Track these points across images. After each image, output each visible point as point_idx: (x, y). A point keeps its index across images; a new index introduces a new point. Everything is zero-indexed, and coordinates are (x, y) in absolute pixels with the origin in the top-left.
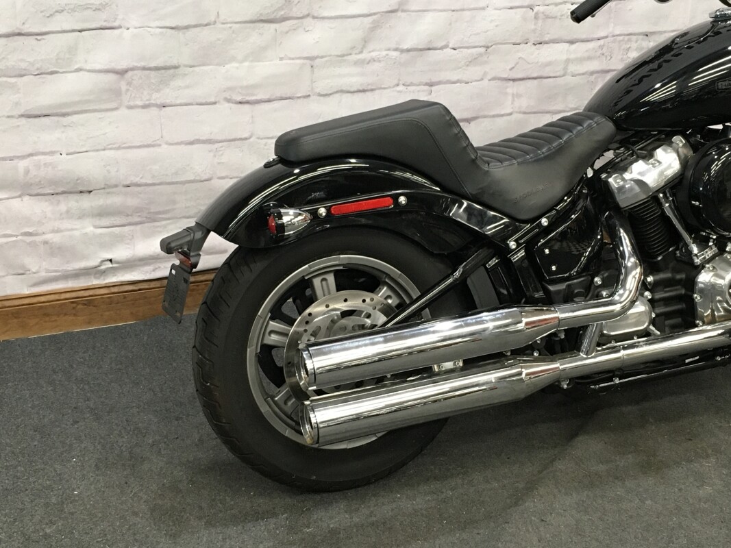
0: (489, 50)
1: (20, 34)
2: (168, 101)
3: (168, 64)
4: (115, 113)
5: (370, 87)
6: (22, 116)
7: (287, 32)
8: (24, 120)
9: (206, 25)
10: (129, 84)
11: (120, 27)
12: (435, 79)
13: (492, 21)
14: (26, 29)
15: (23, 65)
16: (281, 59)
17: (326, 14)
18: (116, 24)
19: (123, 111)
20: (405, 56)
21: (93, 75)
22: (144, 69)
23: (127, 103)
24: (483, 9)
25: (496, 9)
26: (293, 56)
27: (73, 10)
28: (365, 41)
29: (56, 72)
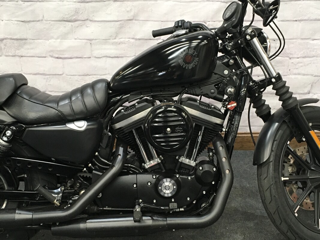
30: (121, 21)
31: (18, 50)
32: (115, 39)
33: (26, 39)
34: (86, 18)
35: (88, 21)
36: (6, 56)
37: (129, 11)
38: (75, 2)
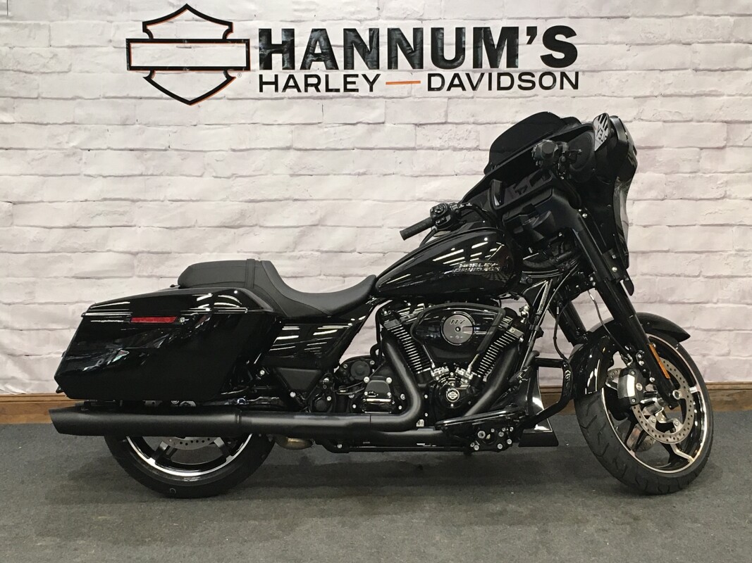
0: (386, 255)
1: (75, 227)
2: (164, 274)
3: (164, 251)
4: (130, 279)
5: (300, 275)
6: (73, 277)
7: (243, 235)
8: (74, 280)
9: (189, 227)
10: (139, 261)
11: (135, 226)
12: (346, 274)
13: (386, 236)
14: (78, 225)
15: (76, 246)
16: (238, 252)
17: (268, 225)
18: (133, 224)
19: (135, 278)
20: (325, 255)
21: (117, 254)
22: (149, 252)
23: (137, 274)
24: (380, 227)
25: (389, 228)
26: (245, 250)
27: (107, 215)
28: (296, 244)
29: (94, 251)
30: (302, 226)
31: (158, 267)
32: (293, 251)
33: (169, 253)
34: (255, 223)
35: (257, 228)
36: (139, 276)
37: (312, 214)
38: (241, 201)
